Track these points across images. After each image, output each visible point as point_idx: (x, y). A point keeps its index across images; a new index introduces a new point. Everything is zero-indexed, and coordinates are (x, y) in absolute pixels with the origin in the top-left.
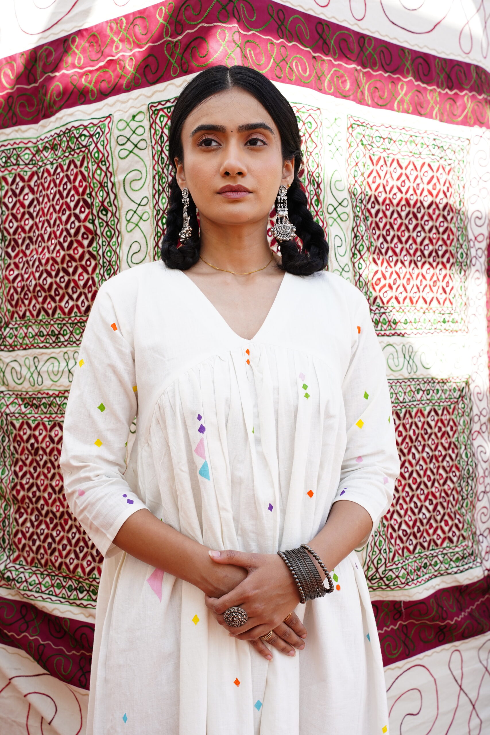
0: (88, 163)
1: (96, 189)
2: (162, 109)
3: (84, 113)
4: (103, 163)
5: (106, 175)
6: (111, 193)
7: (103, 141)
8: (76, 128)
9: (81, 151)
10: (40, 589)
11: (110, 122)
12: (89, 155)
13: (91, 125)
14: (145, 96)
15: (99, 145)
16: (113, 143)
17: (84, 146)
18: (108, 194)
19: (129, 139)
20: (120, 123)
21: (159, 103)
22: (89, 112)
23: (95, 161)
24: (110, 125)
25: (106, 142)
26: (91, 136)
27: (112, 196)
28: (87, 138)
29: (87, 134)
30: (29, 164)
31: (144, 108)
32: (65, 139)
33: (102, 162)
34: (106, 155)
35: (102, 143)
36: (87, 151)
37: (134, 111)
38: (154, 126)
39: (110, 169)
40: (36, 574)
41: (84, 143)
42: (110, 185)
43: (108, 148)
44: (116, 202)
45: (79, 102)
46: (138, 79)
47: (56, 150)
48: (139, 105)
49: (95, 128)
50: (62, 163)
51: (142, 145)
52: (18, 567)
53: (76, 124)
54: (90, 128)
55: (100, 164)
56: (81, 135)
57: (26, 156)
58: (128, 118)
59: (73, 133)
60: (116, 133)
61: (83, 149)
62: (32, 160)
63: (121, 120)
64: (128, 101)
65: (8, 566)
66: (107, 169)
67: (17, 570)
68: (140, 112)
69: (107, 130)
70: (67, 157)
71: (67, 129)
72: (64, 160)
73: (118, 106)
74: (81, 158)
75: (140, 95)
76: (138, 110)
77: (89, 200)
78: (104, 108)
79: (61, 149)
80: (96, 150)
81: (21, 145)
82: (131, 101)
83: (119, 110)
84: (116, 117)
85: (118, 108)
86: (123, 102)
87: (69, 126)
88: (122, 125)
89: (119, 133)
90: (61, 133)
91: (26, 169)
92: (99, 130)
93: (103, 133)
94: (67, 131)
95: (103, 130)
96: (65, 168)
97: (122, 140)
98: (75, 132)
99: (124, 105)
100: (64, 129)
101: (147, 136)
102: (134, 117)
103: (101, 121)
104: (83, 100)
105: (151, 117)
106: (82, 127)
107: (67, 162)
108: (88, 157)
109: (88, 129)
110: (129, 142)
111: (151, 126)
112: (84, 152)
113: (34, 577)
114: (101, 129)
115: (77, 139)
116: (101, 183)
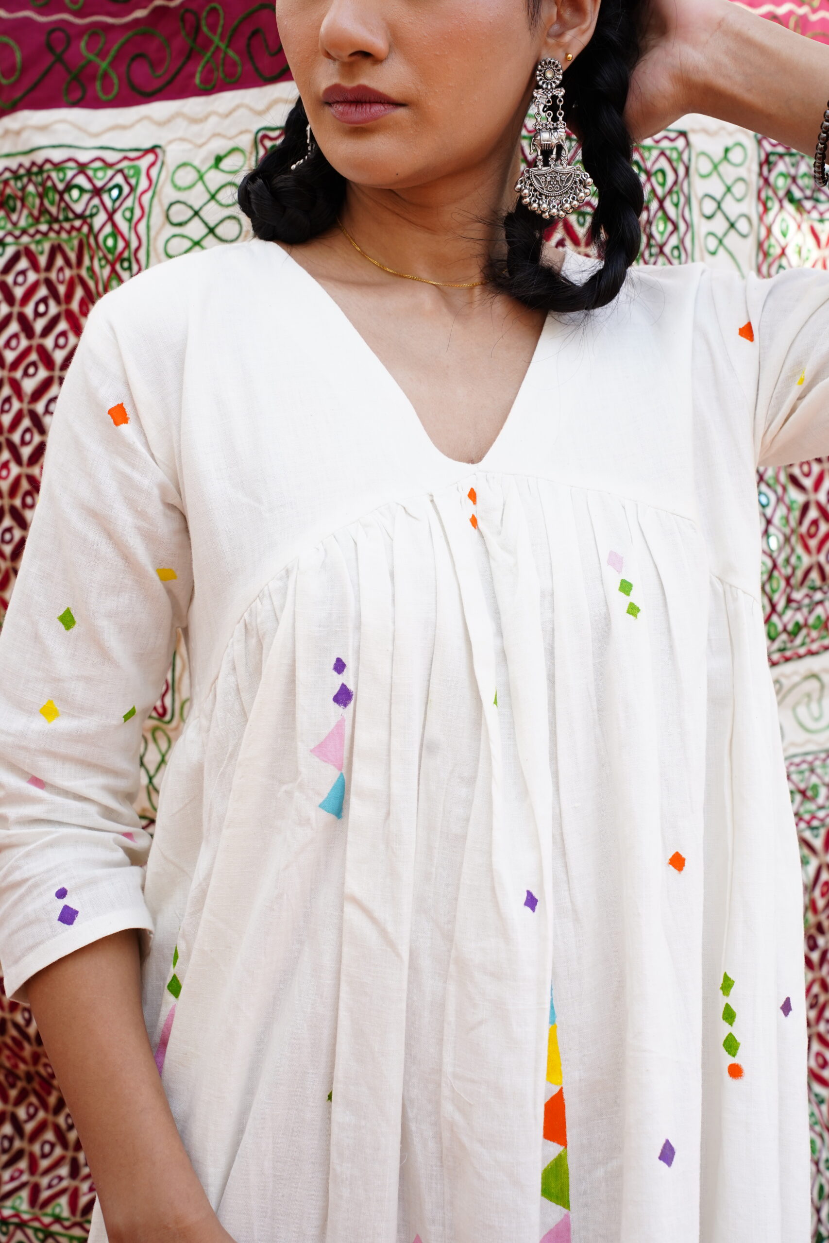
0: (92, 259)
3: (80, 129)
4: (126, 265)
7: (132, 210)
8: (58, 166)
9: (73, 228)
11: (153, 164)
12: (92, 240)
13: (98, 164)
14: (251, 109)
15: (118, 217)
16: (157, 217)
17: (78, 216)
19: (196, 213)
20: (181, 172)
22: (94, 129)
23: (105, 257)
24: (154, 172)
25: (138, 213)
26: (97, 192)
28: (86, 197)
29: (87, 185)
31: (246, 141)
32: (31, 188)
33: (122, 261)
34: (134, 244)
35: (128, 214)
36: (85, 229)
37: (219, 146)
41: (79, 208)
43: (142, 228)
45: (66, 99)
46: (234, 64)
47: (14, 210)
48: (233, 131)
49: (110, 173)
50: (33, 247)
53: (57, 156)
54: (96, 170)
55: (118, 267)
56: (69, 187)
58: (203, 161)
59: (49, 177)
60: (168, 194)
61: (77, 223)
63: (184, 165)
64: (206, 118)
68: (234, 150)
69: (144, 184)
70: (45, 234)
71: (33, 164)
72: (38, 242)
73: (181, 128)
74: (76, 243)
75: (238, 107)
76: (230, 144)
78: (138, 127)
79: (25, 212)
80: (108, 229)
82: (213, 120)
83: (182, 139)
84: (173, 154)
85: (180, 134)
86: (194, 121)
87: (39, 157)
88: (186, 177)
89: (175, 195)
90: (22, 171)
92: (119, 179)
93: (132, 189)
94: (35, 169)
95: (133, 181)
96: (43, 260)
97: (179, 213)
98: (54, 175)
99: (195, 128)
100: (26, 161)
102: (219, 159)
103: (126, 158)
104: (79, 95)
106: (71, 164)
107: (47, 246)
108: (89, 245)
109: (90, 173)
110: (196, 219)
112: (79, 230)
114: (126, 178)
115: (61, 194)
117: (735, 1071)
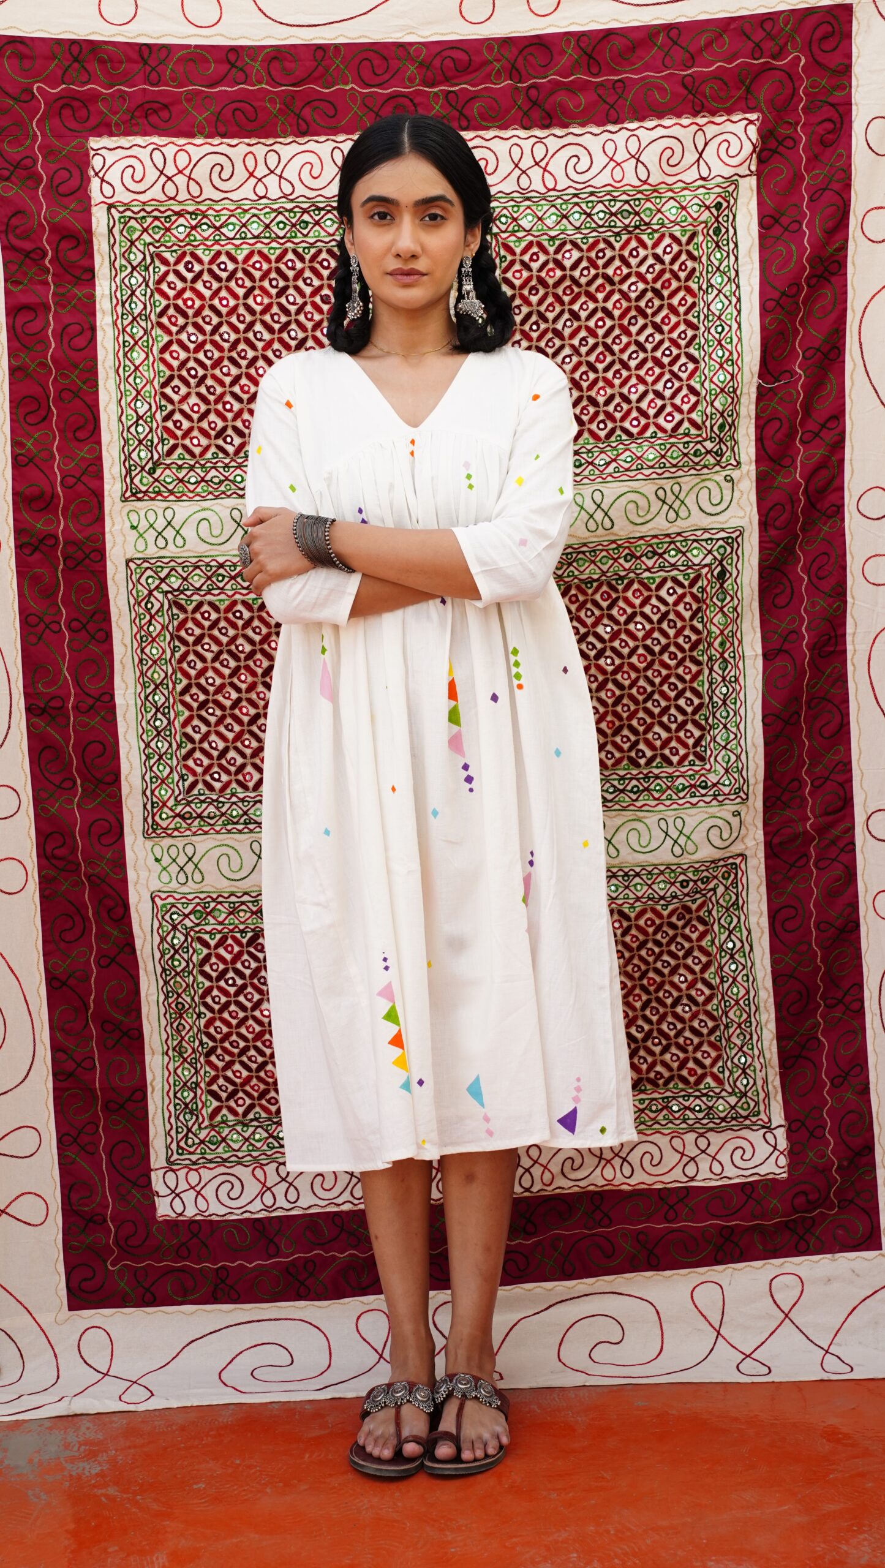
1: (237, 922)
2: (154, 816)
4: (207, 905)
5: (220, 903)
6: (242, 899)
7: (183, 904)
8: (162, 955)
9: (192, 943)
10: (745, 1021)
11: (160, 897)
12: (197, 930)
13: (160, 931)
14: (134, 842)
15: (186, 912)
16: (185, 890)
18: (243, 903)
19: (182, 869)
20: (163, 880)
21: (145, 820)
23: (204, 920)
24: (163, 896)
25: (184, 900)
26: (174, 927)
27: (246, 898)
28: (177, 934)
29: (171, 935)
30: (196, 1069)
31: (149, 844)
32: (172, 982)
33: (205, 907)
34: (197, 900)
35: (185, 906)
36: (192, 934)
37: (151, 859)
38: (169, 832)
39: (214, 896)
40: (730, 1037)
41: (182, 940)
42: (233, 899)
43: (190, 897)
44: (253, 894)
48: (144, 852)
49: (164, 922)
50: (201, 992)
51: (190, 850)
52: (727, 1073)
53: (157, 957)
54: (163, 932)
55: (208, 910)
56: (172, 946)
57: (186, 1073)
58: (158, 869)
59: (167, 962)
60: (174, 885)
61: (189, 940)
62: (191, 1064)
63: (160, 879)
64: (137, 871)
65: (730, 1090)
66: (214, 900)
67: (731, 1073)
68: (152, 851)
69: (170, 900)
70: (194, 979)
71: (161, 973)
72: (198, 986)
73: (142, 885)
75: (133, 849)
76: (150, 853)
77: (249, 935)
78: (141, 911)
79: (184, 994)
80: (191, 918)
81: (171, 1081)
83: (147, 882)
84: (155, 885)
85: (144, 884)
86: (138, 878)
87: (159, 969)
88: (165, 878)
89: (174, 881)
90: (165, 988)
91: (202, 1072)
93: (173, 906)
94: (164, 975)
95: (169, 907)
96: (207, 984)
97: (182, 878)
98: (166, 959)
99: (142, 877)
101: (179, 843)
102: (157, 860)
103: (157, 916)
105: (158, 836)
106: (161, 946)
107: (200, 979)
108: (199, 932)
109: (165, 935)
110: (185, 868)
111: (169, 835)
112: (192, 938)
113: (734, 1039)
114: (167, 912)
115: (176, 951)
116: (231, 913)
117: (520, 687)
